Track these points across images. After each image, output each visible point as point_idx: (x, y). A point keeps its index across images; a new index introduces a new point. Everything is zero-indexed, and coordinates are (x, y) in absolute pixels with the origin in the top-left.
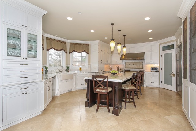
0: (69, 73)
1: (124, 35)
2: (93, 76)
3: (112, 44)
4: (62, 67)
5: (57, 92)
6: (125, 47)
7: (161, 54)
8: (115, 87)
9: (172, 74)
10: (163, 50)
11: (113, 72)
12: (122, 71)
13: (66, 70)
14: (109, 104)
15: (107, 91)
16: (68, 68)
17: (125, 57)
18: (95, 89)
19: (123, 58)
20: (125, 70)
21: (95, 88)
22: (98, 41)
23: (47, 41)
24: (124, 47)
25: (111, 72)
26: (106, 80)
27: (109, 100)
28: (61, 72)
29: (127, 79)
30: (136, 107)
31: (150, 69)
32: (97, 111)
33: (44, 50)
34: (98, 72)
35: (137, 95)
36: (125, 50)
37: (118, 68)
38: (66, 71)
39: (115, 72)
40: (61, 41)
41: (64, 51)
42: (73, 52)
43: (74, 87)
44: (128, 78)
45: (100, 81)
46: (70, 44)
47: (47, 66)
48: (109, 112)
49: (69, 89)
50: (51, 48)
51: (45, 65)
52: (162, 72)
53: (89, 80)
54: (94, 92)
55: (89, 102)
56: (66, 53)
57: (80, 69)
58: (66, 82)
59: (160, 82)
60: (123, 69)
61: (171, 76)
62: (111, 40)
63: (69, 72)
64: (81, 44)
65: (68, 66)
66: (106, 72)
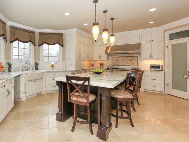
0: (37, 71)
1: (112, 19)
2: (67, 77)
3: (96, 30)
4: (29, 64)
5: (22, 96)
6: (114, 35)
7: (166, 45)
8: (101, 95)
9: (186, 74)
10: (171, 39)
11: (97, 71)
12: (108, 69)
13: (34, 67)
14: (92, 120)
15: (89, 100)
16: (37, 64)
17: (111, 50)
18: (70, 96)
19: (109, 51)
20: (113, 68)
21: (71, 94)
22: (75, 29)
23: (10, 30)
24: (111, 35)
25: (94, 71)
26: (86, 83)
27: (91, 112)
28: (28, 69)
29: (120, 83)
30: (133, 126)
31: (150, 67)
32: (73, 130)
33: (6, 41)
34: (75, 70)
35: (132, 106)
36: (113, 39)
37: (101, 64)
38: (34, 69)
39: (99, 71)
40: (28, 30)
41: (32, 43)
42: (43, 44)
43: (44, 89)
44: (120, 80)
45: (77, 85)
46: (40, 34)
47: (11, 62)
48: (92, 133)
49: (38, 91)
50: (16, 40)
51: (8, 61)
52: (169, 71)
53: (61, 82)
54: (69, 101)
55: (61, 115)
56: (35, 45)
57: (52, 66)
58: (34, 83)
59: (166, 85)
60: (109, 67)
61: (185, 77)
62: (94, 24)
63: (38, 69)
64: (53, 34)
65: (37, 62)
66: (86, 71)
